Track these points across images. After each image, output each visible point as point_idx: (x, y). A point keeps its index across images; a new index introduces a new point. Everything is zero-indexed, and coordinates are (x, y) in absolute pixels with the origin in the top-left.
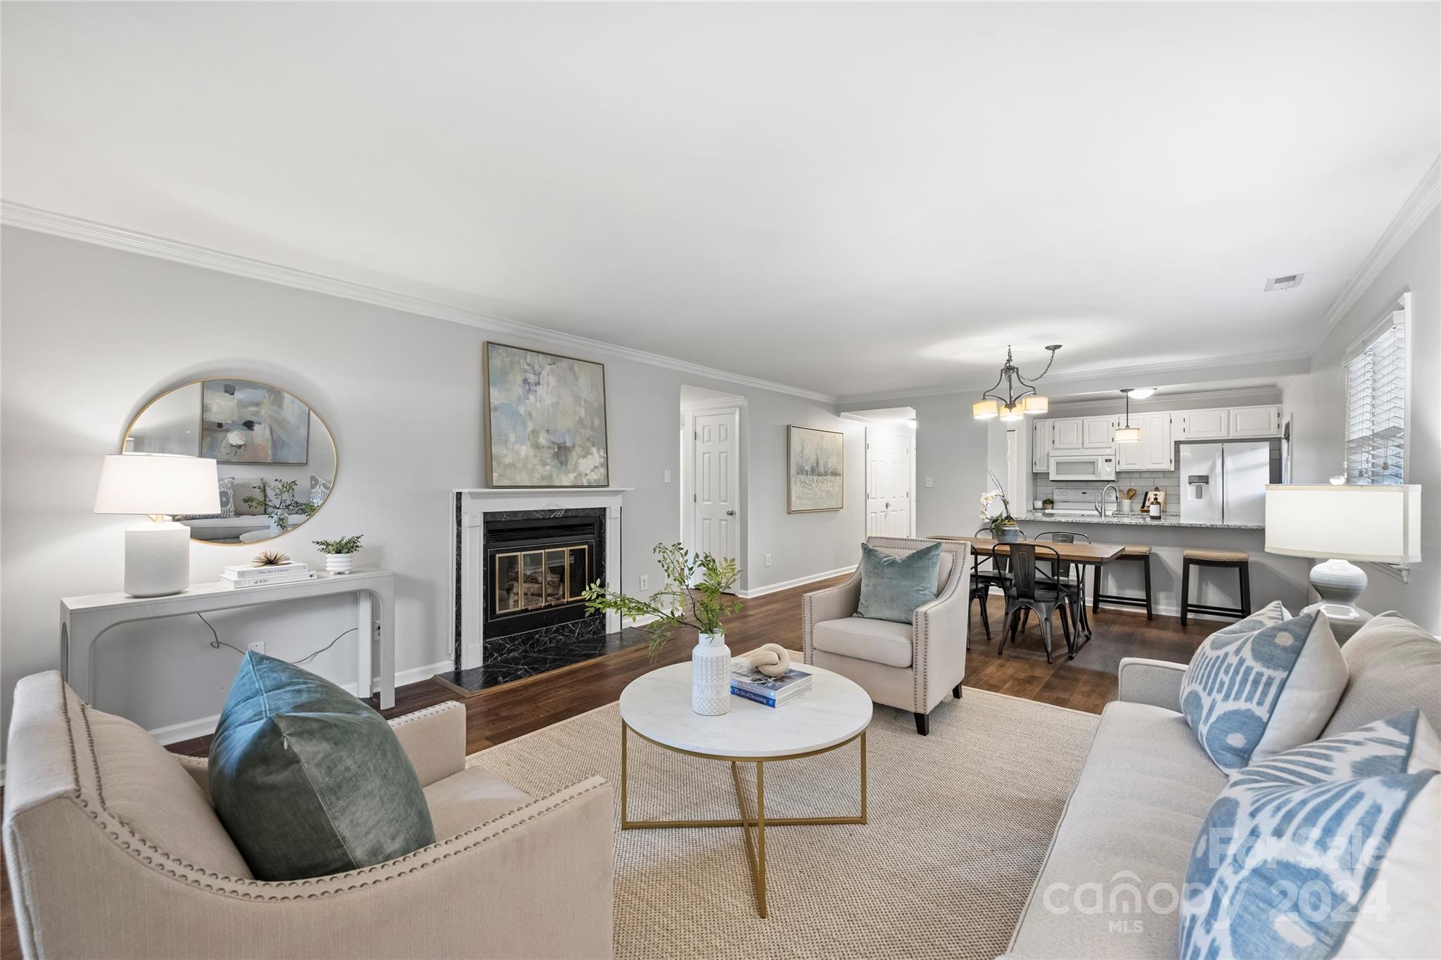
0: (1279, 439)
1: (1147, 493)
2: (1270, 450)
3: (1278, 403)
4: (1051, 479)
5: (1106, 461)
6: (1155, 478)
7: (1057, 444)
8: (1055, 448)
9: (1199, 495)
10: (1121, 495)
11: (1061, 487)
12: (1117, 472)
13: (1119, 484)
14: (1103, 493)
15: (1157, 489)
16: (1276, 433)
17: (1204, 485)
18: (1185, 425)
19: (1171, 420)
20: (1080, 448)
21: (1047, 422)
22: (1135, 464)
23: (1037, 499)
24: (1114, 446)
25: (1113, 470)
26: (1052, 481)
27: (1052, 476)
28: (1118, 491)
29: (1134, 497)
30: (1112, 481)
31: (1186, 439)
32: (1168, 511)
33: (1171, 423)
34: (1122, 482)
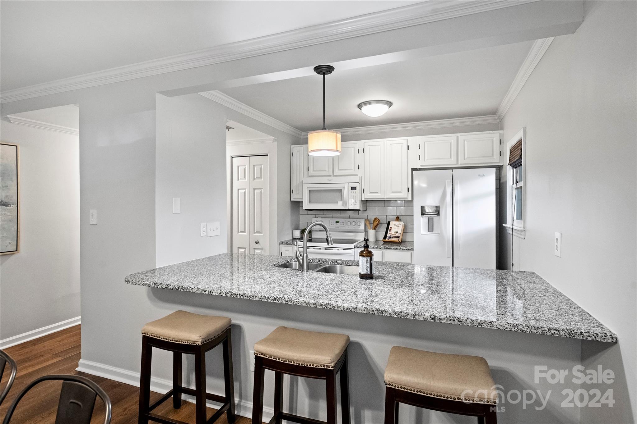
0: (501, 167)
1: (389, 223)
3: (501, 130)
4: (304, 208)
5: (352, 189)
6: (396, 207)
7: (311, 172)
8: (309, 175)
9: (431, 228)
10: (368, 224)
11: (317, 216)
12: (362, 201)
13: (366, 213)
14: (354, 223)
15: (398, 219)
16: (498, 161)
17: (435, 216)
18: (420, 152)
19: (408, 146)
20: (330, 176)
21: (303, 147)
22: (377, 193)
23: (297, 228)
24: (360, 173)
25: (358, 200)
26: (306, 210)
27: (306, 206)
28: (365, 220)
29: (378, 227)
30: (359, 210)
31: (421, 166)
32: (406, 241)
33: (408, 149)
34: (368, 211)
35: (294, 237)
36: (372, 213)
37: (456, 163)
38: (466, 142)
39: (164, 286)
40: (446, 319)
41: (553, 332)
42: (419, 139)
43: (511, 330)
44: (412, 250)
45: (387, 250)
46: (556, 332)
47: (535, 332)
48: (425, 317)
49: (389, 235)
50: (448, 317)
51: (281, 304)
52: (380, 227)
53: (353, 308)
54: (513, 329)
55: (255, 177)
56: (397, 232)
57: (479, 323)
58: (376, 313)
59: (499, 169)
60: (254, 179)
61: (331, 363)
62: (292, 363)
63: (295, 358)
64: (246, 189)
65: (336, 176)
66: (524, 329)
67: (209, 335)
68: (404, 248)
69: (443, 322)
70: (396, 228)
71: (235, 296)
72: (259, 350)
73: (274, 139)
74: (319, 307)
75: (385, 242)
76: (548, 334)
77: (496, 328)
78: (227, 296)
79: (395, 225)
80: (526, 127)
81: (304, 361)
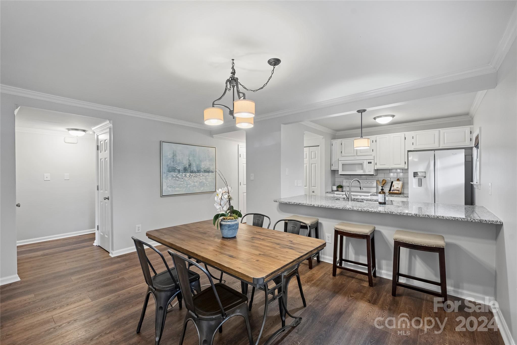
0: (472, 148)
1: (392, 182)
2: (465, 156)
3: (471, 125)
4: (339, 174)
5: (369, 163)
6: (397, 173)
7: (343, 154)
8: (342, 156)
9: (420, 184)
10: (378, 183)
11: (346, 178)
12: (375, 170)
13: (377, 177)
14: (369, 183)
15: (398, 180)
16: (469, 145)
17: (423, 178)
18: (413, 141)
19: (405, 138)
20: (355, 156)
21: (338, 141)
22: (385, 165)
23: (334, 185)
24: (374, 154)
25: (373, 169)
26: (340, 175)
27: (341, 172)
28: (377, 181)
29: (385, 185)
30: (373, 175)
31: (414, 149)
32: (404, 193)
33: (405, 139)
34: (378, 176)
35: (333, 190)
36: (381, 177)
37: (438, 146)
38: (445, 134)
39: (293, 203)
40: (422, 215)
41: (472, 220)
42: (413, 133)
43: (452, 220)
44: (408, 197)
45: (391, 197)
46: (474, 220)
47: (464, 220)
48: (412, 214)
49: (392, 189)
50: (423, 214)
51: (346, 210)
52: (386, 185)
53: (379, 211)
54: (453, 219)
55: (312, 158)
56: (398, 188)
57: (437, 217)
58: (389, 213)
59: (471, 149)
60: (311, 159)
61: (369, 232)
62: (351, 233)
63: (353, 230)
64: (307, 164)
65: (358, 156)
66: (458, 219)
67: (312, 222)
68: (403, 196)
69: (420, 216)
70: (397, 185)
71: (325, 207)
72: (336, 227)
73: (323, 137)
74: (363, 211)
75: (390, 193)
76: (470, 221)
77: (445, 219)
78: (321, 207)
79: (396, 183)
80: (481, 127)
81: (356, 232)
